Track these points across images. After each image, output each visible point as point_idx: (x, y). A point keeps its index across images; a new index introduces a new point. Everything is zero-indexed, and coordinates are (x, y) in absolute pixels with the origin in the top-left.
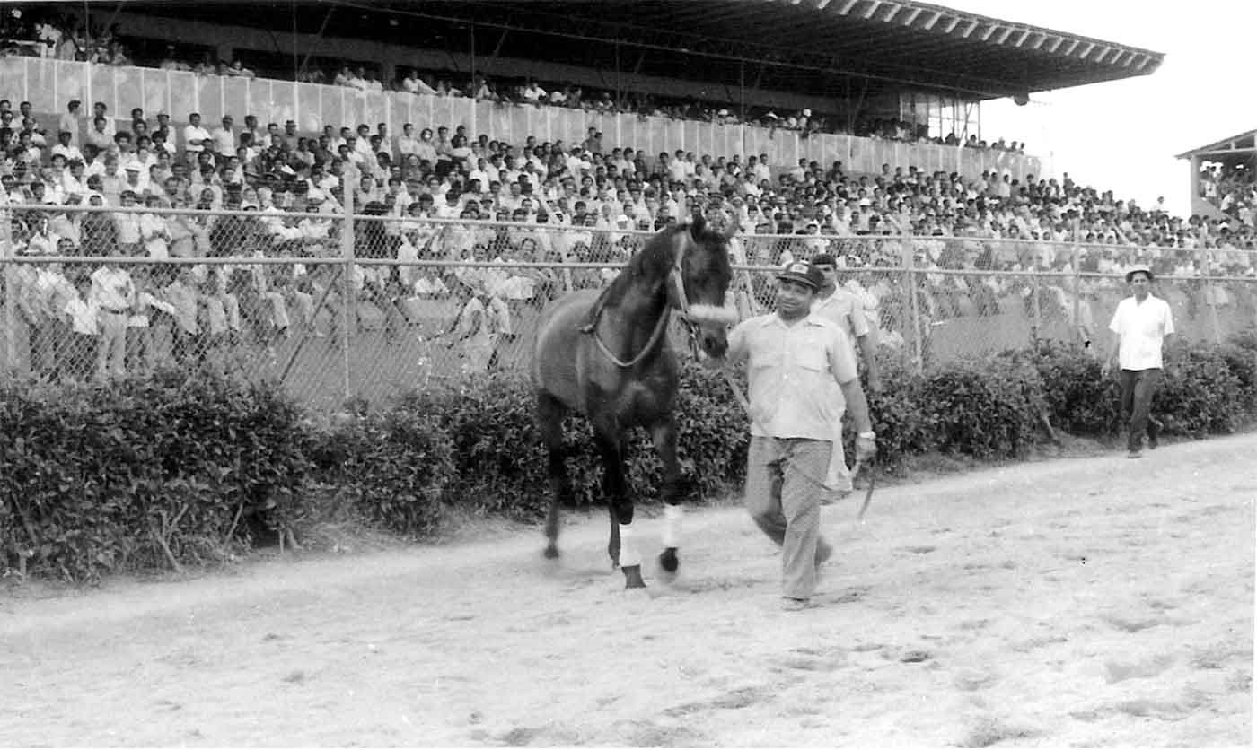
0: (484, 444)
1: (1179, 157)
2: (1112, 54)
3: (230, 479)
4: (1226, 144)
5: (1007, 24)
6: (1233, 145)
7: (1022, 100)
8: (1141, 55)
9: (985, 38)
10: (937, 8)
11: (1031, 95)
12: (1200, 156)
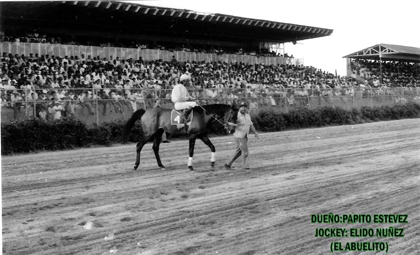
0: (117, 130)
1: (344, 57)
2: (317, 31)
3: (74, 136)
4: (355, 54)
5: (285, 24)
6: (358, 54)
7: (295, 43)
8: (326, 30)
9: (279, 28)
10: (263, 21)
11: (297, 42)
12: (350, 57)
